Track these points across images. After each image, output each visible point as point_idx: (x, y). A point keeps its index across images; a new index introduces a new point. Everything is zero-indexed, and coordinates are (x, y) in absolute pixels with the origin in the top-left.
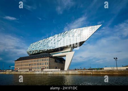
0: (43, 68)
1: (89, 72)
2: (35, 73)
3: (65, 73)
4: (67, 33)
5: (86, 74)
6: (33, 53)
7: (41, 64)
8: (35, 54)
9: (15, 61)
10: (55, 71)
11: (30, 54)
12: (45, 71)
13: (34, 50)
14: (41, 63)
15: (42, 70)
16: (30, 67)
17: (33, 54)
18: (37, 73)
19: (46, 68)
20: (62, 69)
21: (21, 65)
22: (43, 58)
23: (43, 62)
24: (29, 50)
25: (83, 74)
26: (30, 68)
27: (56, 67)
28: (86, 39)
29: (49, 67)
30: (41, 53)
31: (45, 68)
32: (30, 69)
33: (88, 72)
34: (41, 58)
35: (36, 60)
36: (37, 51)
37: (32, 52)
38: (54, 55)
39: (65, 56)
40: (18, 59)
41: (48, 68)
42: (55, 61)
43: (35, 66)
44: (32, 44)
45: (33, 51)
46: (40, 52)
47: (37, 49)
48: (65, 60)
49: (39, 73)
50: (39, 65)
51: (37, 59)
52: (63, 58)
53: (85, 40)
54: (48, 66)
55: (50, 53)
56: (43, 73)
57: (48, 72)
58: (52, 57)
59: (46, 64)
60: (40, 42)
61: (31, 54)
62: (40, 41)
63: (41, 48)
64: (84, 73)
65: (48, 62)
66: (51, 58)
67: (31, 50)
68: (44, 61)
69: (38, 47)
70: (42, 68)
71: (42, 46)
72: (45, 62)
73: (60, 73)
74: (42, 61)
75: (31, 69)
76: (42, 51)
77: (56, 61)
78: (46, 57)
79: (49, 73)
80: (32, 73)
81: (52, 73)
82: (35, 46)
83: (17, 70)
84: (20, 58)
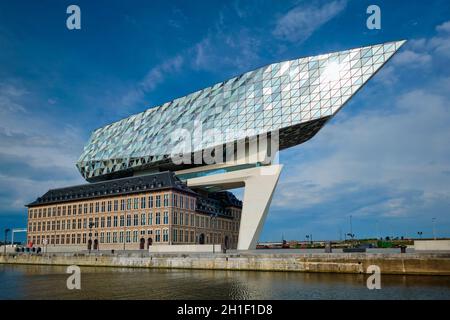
0: (146, 237)
1: (348, 261)
2: (112, 264)
3: (244, 267)
4: (248, 80)
5: (336, 269)
6: (105, 172)
7: (136, 223)
8: (111, 176)
9: (30, 206)
10: (198, 255)
11: (90, 176)
12: (158, 255)
13: (106, 158)
14: (136, 216)
15: (142, 247)
16: (90, 235)
17: (101, 177)
18: (123, 261)
19: (158, 238)
20: (229, 242)
21: (56, 226)
22: (144, 193)
23: (146, 211)
24: (87, 159)
25: (323, 269)
26: (93, 238)
27: (203, 236)
28: (334, 109)
29: (174, 232)
30: (139, 170)
31: (153, 237)
32: (90, 241)
33: (344, 261)
34: (137, 193)
35: (116, 202)
36: (119, 160)
37: (98, 167)
38: (192, 182)
39: (242, 184)
40: (39, 199)
41: (166, 238)
42: (199, 205)
43: (112, 230)
44: (97, 133)
45: (105, 163)
46: (134, 165)
47: (121, 153)
48: (239, 205)
49: (130, 261)
50: (129, 223)
51: (119, 199)
52: (231, 194)
53: (328, 114)
54: (165, 228)
55: (177, 173)
56: (146, 262)
57: (169, 260)
58: (183, 190)
59: (158, 221)
60: (132, 124)
61: (97, 174)
62: (133, 118)
63: (136, 147)
64: (329, 269)
65: (166, 210)
66: (179, 195)
67: (96, 159)
68: (151, 205)
69: (125, 142)
70: (140, 236)
71: (142, 138)
72: (154, 211)
73: (220, 263)
74: (143, 206)
75: (96, 241)
76: (140, 163)
77: (200, 209)
78: (160, 191)
79: (176, 263)
80: (99, 263)
81: (187, 265)
82: (113, 141)
83: (36, 246)
84: (51, 192)
